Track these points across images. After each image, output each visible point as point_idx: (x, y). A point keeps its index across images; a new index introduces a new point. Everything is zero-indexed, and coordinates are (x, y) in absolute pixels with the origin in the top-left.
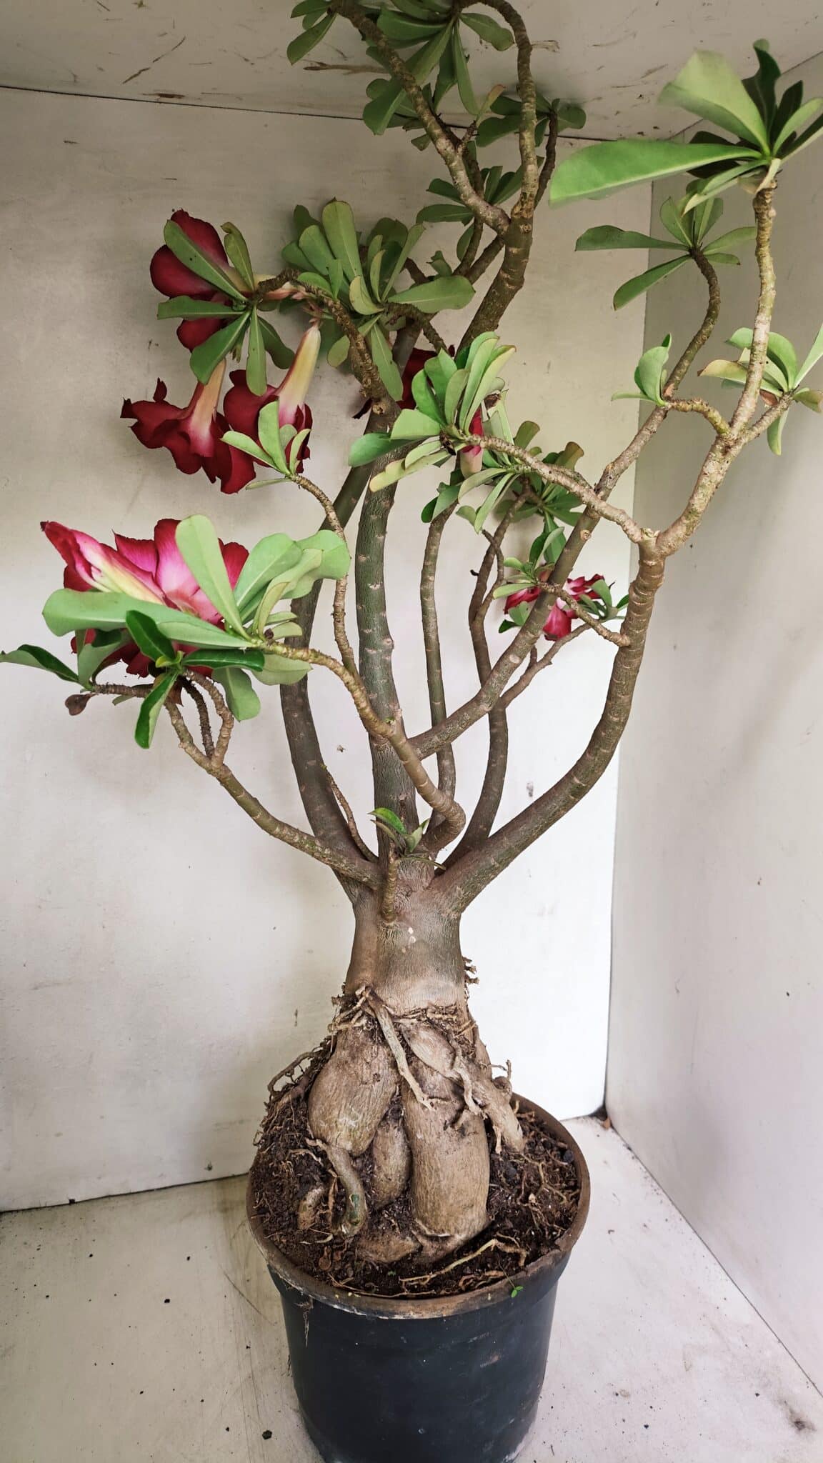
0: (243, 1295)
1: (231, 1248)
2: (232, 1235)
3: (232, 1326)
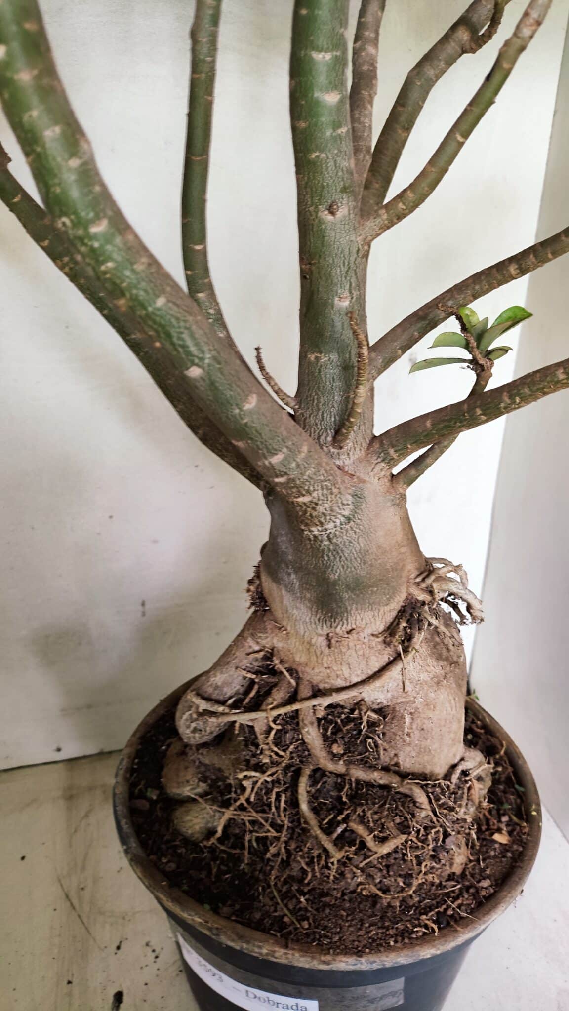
0: (74, 908)
1: (70, 846)
2: (73, 831)
3: (56, 951)
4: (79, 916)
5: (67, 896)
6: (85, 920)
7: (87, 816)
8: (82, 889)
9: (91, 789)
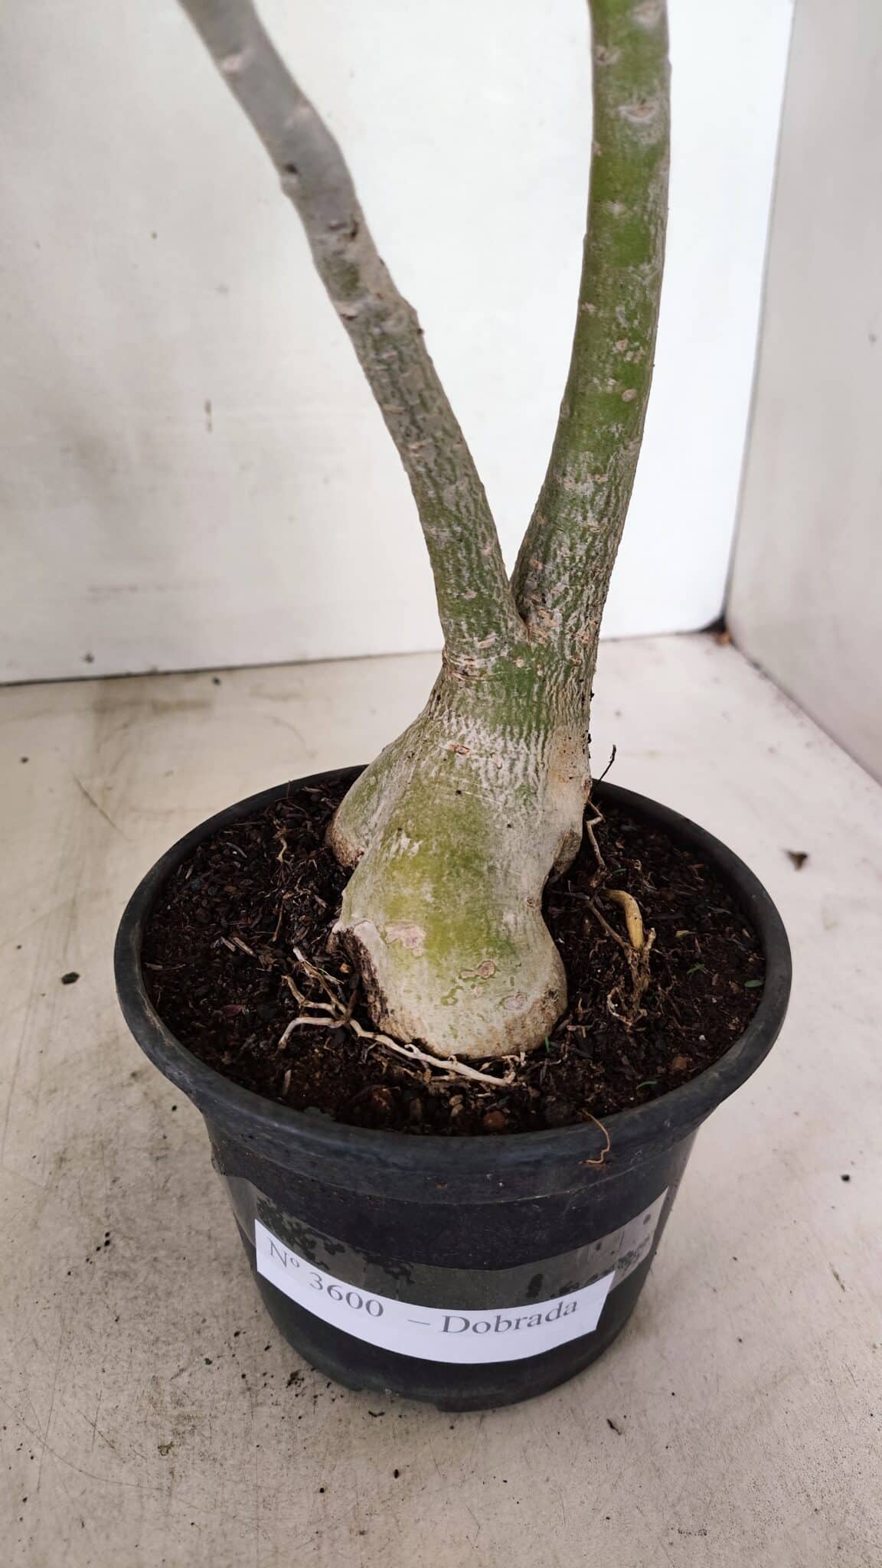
4: (102, 813)
5: (86, 794)
6: (109, 815)
7: (126, 726)
8: (110, 789)
9: (134, 703)
